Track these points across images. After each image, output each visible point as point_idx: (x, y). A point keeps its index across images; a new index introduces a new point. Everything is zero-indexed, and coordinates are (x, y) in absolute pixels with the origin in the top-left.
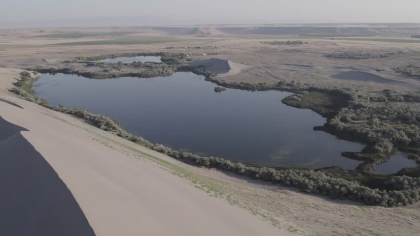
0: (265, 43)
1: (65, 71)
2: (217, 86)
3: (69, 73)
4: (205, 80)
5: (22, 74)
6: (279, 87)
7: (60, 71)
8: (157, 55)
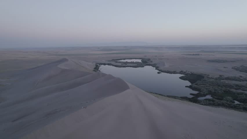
0: (184, 54)
1: (109, 64)
2: (159, 71)
3: (110, 65)
4: (156, 69)
5: (96, 65)
6: (181, 73)
7: (107, 64)
8: (140, 59)
